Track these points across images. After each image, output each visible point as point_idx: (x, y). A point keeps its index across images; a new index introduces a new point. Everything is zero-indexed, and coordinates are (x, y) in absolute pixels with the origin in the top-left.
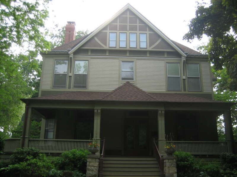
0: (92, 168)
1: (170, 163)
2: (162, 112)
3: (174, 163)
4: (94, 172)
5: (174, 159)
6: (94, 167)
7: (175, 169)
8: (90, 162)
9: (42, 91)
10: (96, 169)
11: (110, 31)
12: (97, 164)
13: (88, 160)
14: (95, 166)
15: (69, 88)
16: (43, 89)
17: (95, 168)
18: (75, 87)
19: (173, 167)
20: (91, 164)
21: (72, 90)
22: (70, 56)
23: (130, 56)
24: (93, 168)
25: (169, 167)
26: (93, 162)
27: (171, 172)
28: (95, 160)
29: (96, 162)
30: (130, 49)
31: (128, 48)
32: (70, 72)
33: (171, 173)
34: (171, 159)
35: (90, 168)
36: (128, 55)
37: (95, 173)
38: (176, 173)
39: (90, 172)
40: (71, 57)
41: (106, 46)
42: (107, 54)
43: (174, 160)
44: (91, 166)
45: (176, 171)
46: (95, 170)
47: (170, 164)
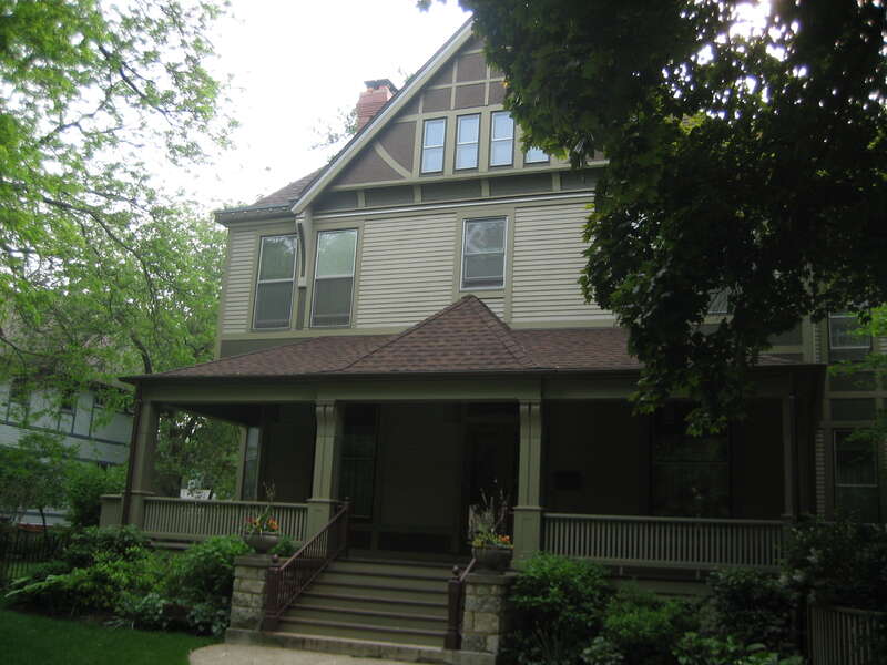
0: (245, 600)
1: (481, 596)
2: (534, 407)
3: (492, 599)
4: (250, 610)
5: (492, 585)
6: (253, 593)
7: (494, 620)
8: (241, 578)
9: (223, 342)
10: (256, 602)
11: (428, 116)
12: (260, 586)
13: (238, 572)
14: (255, 591)
15: (300, 326)
16: (227, 335)
17: (255, 596)
18: (316, 321)
19: (489, 611)
20: (246, 584)
21: (306, 333)
22: (297, 221)
23: (495, 199)
24: (248, 596)
25: (473, 612)
26: (251, 579)
27: (478, 628)
28: (257, 573)
29: (257, 580)
30: (489, 173)
31: (484, 171)
32: (303, 275)
33: (481, 633)
34: (484, 584)
35: (241, 598)
36: (485, 193)
37: (253, 614)
38: (494, 634)
39: (241, 609)
40: (300, 225)
41: (411, 171)
42: (418, 199)
43: (494, 588)
44: (243, 591)
45: (496, 625)
46: (253, 604)
47: (479, 600)
